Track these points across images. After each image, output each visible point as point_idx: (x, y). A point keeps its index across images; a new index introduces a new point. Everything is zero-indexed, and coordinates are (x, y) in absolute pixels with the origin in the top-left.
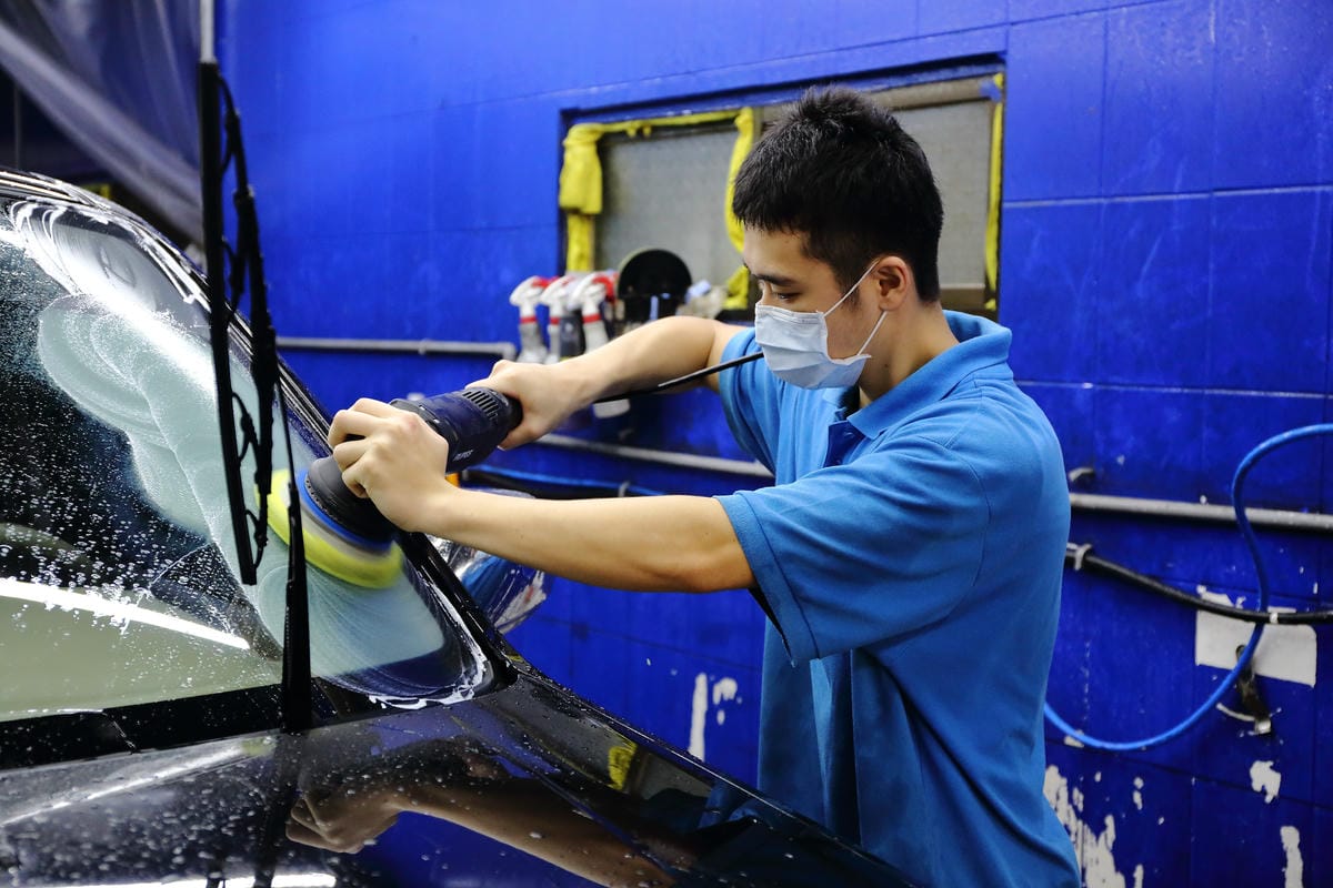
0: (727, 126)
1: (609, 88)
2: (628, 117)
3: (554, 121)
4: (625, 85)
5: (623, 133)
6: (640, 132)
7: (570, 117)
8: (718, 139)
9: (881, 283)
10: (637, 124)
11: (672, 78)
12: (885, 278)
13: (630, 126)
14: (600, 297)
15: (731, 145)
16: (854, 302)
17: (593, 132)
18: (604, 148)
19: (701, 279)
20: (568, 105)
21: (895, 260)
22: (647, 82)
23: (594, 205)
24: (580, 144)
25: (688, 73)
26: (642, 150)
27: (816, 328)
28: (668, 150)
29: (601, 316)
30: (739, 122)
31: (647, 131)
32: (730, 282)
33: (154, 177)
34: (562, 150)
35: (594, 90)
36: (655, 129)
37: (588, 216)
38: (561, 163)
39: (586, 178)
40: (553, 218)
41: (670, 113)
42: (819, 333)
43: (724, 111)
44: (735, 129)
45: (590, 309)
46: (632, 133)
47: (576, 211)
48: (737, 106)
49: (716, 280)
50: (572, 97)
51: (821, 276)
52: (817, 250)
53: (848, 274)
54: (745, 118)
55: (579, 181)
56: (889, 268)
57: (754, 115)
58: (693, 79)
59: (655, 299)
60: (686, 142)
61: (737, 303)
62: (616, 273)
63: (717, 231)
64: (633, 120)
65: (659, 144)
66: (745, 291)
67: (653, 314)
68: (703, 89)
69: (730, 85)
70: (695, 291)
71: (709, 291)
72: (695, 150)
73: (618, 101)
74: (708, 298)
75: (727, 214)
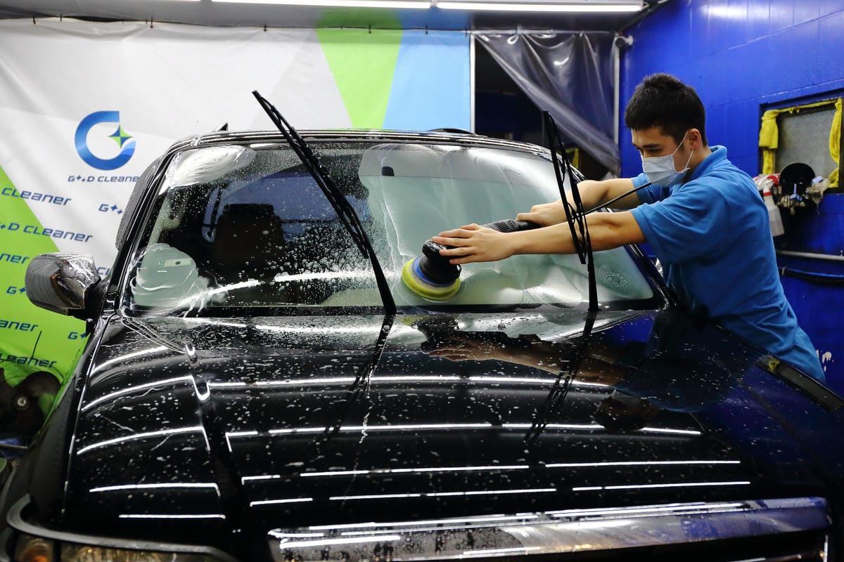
0: (831, 107)
2: (789, 106)
3: (757, 109)
4: (786, 92)
5: (788, 112)
6: (795, 111)
7: (764, 107)
8: (828, 113)
9: (690, 140)
10: (793, 108)
11: (807, 88)
13: (790, 110)
14: (772, 184)
15: (832, 114)
16: (682, 149)
17: (775, 113)
18: (780, 120)
19: (818, 176)
20: (763, 102)
21: (695, 130)
22: (796, 90)
23: (774, 145)
24: (769, 119)
25: (814, 85)
26: (796, 119)
27: (669, 161)
28: (808, 118)
29: (771, 193)
30: (836, 104)
31: (798, 111)
32: (831, 176)
33: (594, 144)
34: (761, 122)
35: (774, 95)
36: (801, 110)
37: (772, 150)
38: (760, 127)
39: (772, 134)
40: (756, 152)
41: (807, 103)
43: (830, 100)
44: (835, 108)
45: (766, 190)
46: (791, 112)
47: (766, 148)
48: (835, 98)
49: (825, 176)
50: (764, 98)
51: (669, 141)
52: (666, 132)
53: (678, 139)
54: (838, 104)
55: (768, 134)
56: (693, 133)
57: (842, 101)
58: (816, 87)
59: (795, 185)
60: (814, 115)
61: (834, 185)
62: (779, 174)
63: (827, 154)
64: (791, 107)
65: (803, 116)
66: (837, 179)
67: (795, 191)
68: (820, 91)
69: (832, 88)
70: (815, 181)
71: (822, 181)
72: (819, 118)
73: (784, 99)
74: (821, 183)
75: (830, 146)
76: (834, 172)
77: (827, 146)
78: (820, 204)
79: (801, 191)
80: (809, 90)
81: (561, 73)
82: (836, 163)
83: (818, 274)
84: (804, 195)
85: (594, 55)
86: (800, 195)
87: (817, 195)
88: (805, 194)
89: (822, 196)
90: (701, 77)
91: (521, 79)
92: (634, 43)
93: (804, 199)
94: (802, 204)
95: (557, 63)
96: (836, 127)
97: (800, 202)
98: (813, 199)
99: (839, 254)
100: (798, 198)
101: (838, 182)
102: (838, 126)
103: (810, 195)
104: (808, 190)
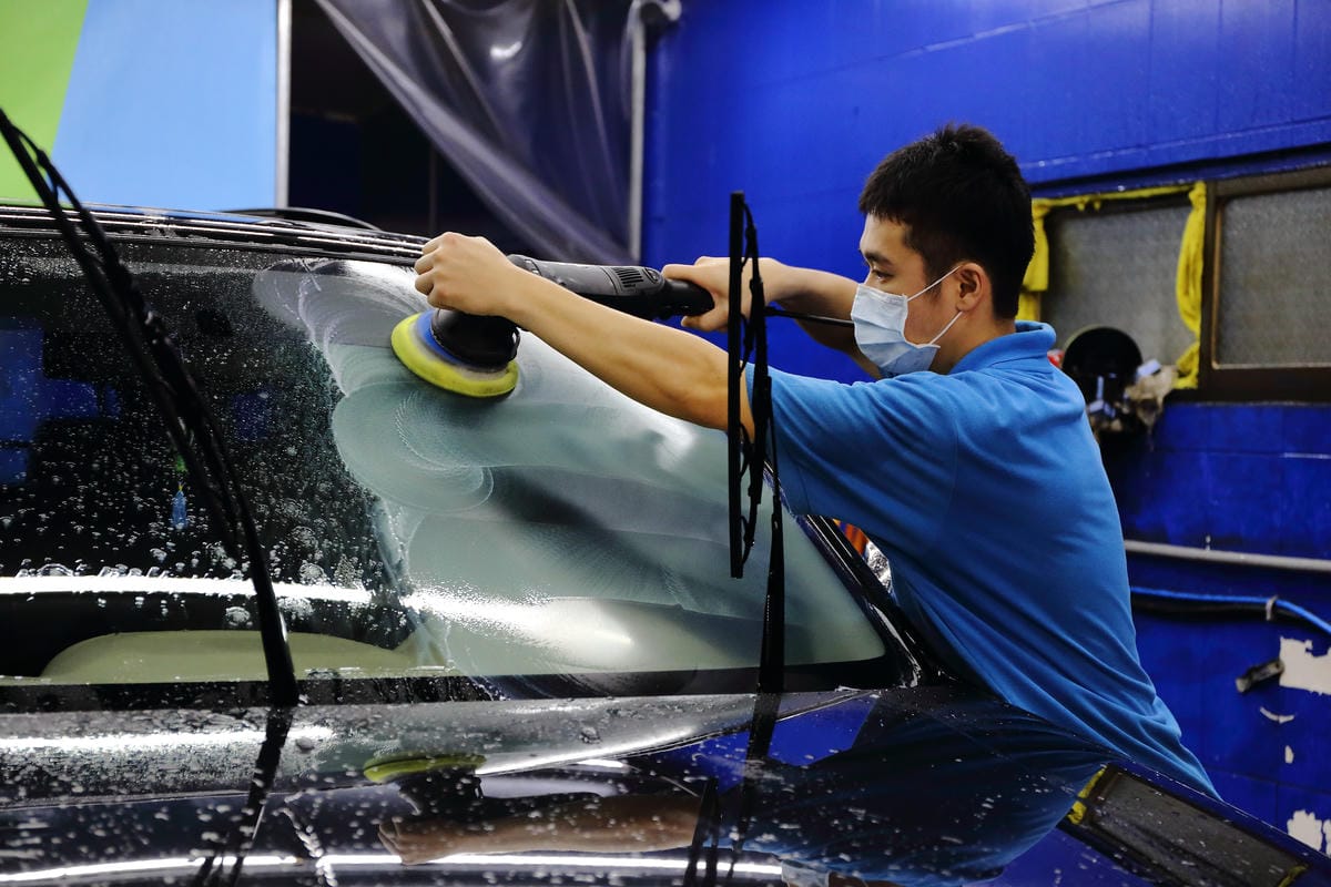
0: (1181, 202)
1: (1057, 162)
2: (1077, 192)
4: (1073, 159)
5: (1073, 207)
6: (1089, 206)
8: (1172, 214)
9: (962, 286)
10: (1086, 199)
11: (1123, 152)
12: (966, 282)
13: (1080, 201)
15: (1184, 218)
16: (935, 295)
17: (1041, 207)
19: (1150, 358)
21: (975, 267)
22: (1096, 156)
23: (1040, 282)
25: (1139, 146)
26: (1095, 226)
27: (900, 309)
28: (1120, 224)
30: (1192, 196)
31: (1097, 206)
32: (1181, 361)
35: (1042, 164)
36: (1105, 203)
37: (1034, 294)
41: (1121, 188)
42: (901, 314)
43: (1177, 185)
44: (1189, 204)
46: (1081, 207)
48: (1190, 180)
49: (1167, 360)
51: (913, 264)
52: (914, 242)
53: (935, 268)
54: (1198, 194)
56: (970, 272)
57: (1207, 190)
58: (1144, 152)
59: (1101, 380)
60: (1136, 218)
61: (1188, 382)
62: (1063, 352)
63: (1169, 309)
64: (1083, 194)
65: (1110, 218)
66: (1195, 370)
67: (1100, 393)
68: (1152, 162)
69: (1183, 158)
70: (1144, 371)
71: (1157, 372)
72: (1149, 223)
73: (1067, 175)
74: (1156, 379)
75: (1179, 291)
76: (1187, 354)
77: (1169, 291)
78: (1156, 425)
79: (1113, 394)
80: (1130, 157)
81: (505, 76)
82: (1191, 333)
83: (1153, 592)
84: (1118, 404)
85: (584, 39)
86: (1112, 405)
87: (1149, 405)
88: (1121, 400)
89: (1160, 410)
90: (856, 111)
91: (406, 86)
92: (683, 16)
93: (1120, 415)
94: (1116, 425)
95: (499, 54)
96: (1193, 249)
97: (1110, 419)
98: (1141, 414)
99: (1202, 545)
100: (1107, 409)
101: (1198, 376)
102: (1198, 245)
103: (1132, 403)
104: (1129, 393)
